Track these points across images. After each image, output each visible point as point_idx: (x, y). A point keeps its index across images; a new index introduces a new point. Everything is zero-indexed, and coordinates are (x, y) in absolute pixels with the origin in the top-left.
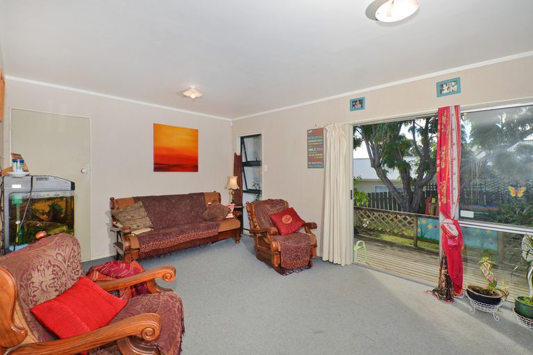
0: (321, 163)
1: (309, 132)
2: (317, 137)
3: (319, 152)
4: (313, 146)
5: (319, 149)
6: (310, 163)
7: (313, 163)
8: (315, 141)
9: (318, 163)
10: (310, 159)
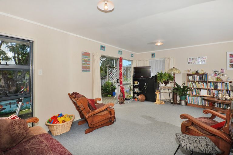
0: (89, 70)
1: (83, 53)
2: (87, 57)
3: (88, 64)
4: (85, 61)
5: (88, 63)
6: (83, 70)
7: (85, 70)
8: (86, 58)
9: (87, 70)
10: (83, 67)
